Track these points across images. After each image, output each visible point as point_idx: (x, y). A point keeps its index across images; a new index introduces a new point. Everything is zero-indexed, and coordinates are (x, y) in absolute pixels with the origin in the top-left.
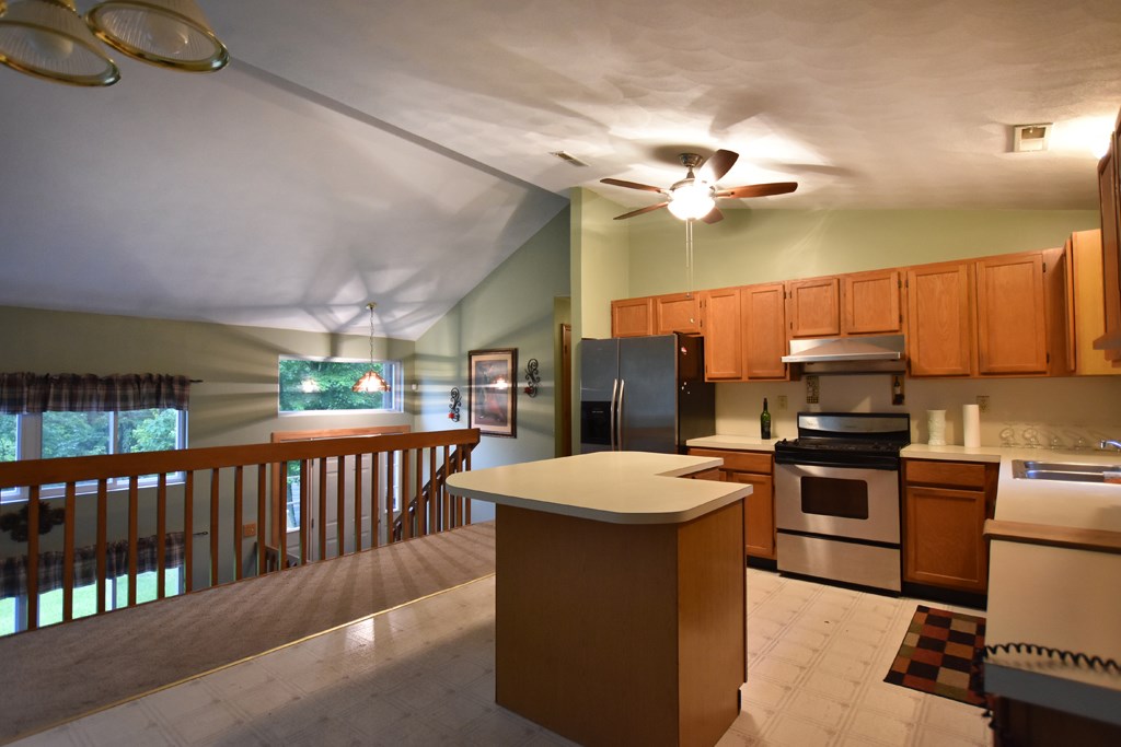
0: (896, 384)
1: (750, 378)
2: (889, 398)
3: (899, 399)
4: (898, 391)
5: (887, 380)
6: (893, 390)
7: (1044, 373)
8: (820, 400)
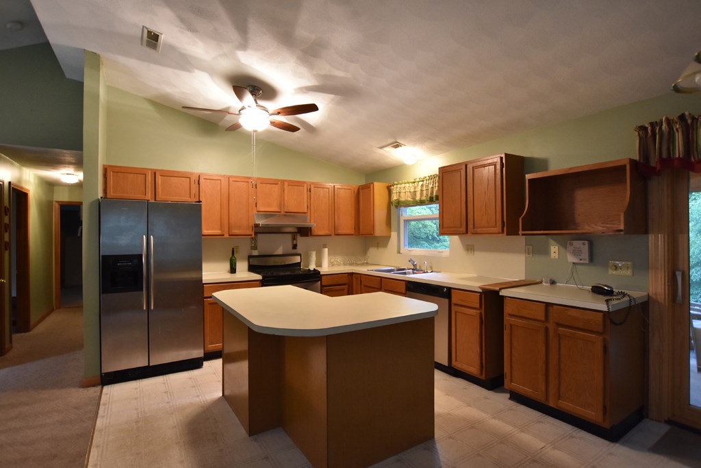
0: (294, 239)
1: (230, 235)
2: (291, 247)
3: (295, 247)
4: (295, 243)
5: (289, 237)
6: (293, 242)
7: (352, 235)
8: (258, 247)
